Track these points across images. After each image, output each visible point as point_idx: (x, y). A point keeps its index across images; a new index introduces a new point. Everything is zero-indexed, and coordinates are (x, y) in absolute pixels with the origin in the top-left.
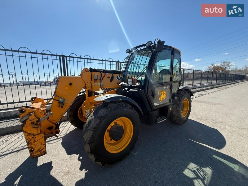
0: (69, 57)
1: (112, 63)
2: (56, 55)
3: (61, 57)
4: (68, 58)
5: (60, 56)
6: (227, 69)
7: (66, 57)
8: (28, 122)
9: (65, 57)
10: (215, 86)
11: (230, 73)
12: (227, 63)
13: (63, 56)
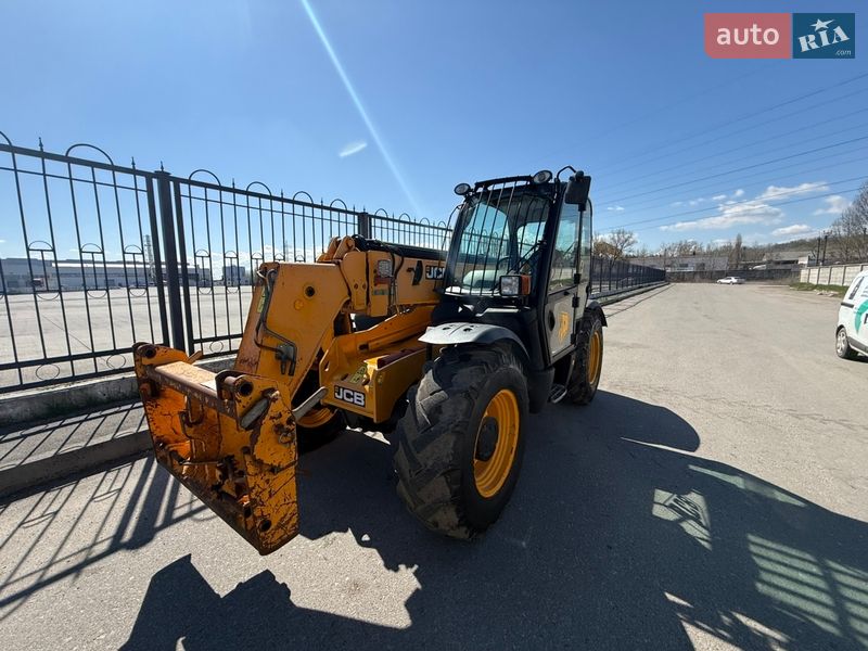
0: (190, 182)
1: (342, 215)
2: (134, 172)
3: (155, 181)
4: (184, 188)
5: (149, 176)
6: (625, 253)
7: (178, 181)
8: (267, 424)
9: (171, 183)
10: (609, 299)
11: (633, 262)
12: (626, 236)
13: (163, 177)
